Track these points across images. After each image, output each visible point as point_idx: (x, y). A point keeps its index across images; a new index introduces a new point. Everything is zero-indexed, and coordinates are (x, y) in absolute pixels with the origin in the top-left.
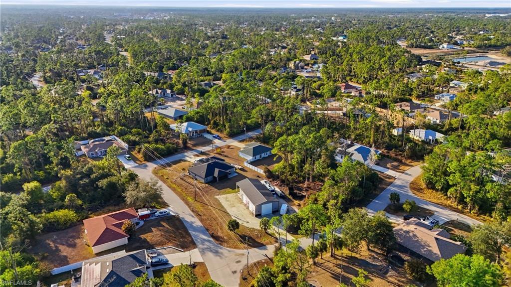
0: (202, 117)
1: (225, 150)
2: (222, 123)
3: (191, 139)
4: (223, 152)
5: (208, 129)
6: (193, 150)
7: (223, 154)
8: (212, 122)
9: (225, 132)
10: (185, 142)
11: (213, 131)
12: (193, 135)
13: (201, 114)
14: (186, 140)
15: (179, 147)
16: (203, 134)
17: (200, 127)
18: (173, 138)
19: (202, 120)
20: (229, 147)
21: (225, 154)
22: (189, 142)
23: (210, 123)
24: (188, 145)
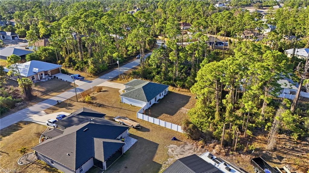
0: (52, 54)
1: (96, 94)
2: (80, 59)
3: (38, 83)
4: (93, 98)
5: (62, 68)
6: (43, 100)
7: (94, 102)
8: (67, 59)
9: (89, 70)
10: (28, 89)
11: (70, 71)
12: (41, 78)
13: (50, 51)
14: (29, 86)
15: (19, 99)
16: (57, 75)
17: (51, 67)
18: (10, 85)
19: (52, 58)
20: (100, 90)
21: (98, 101)
22: (36, 88)
23: (64, 61)
24: (35, 93)
